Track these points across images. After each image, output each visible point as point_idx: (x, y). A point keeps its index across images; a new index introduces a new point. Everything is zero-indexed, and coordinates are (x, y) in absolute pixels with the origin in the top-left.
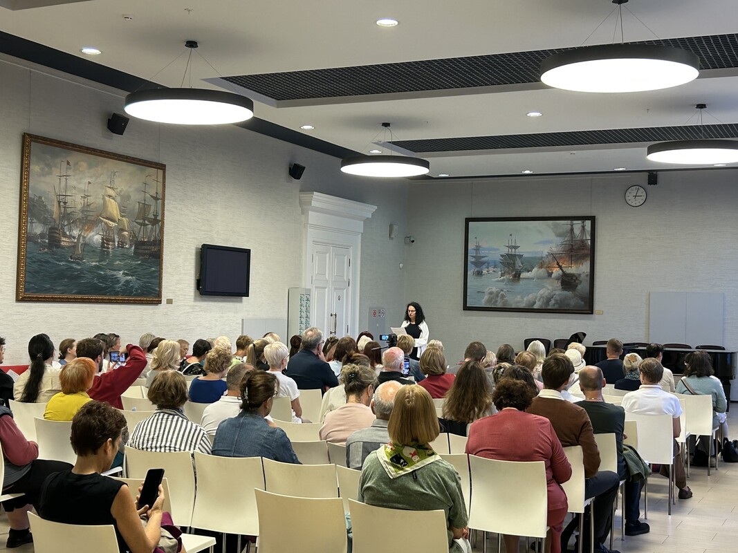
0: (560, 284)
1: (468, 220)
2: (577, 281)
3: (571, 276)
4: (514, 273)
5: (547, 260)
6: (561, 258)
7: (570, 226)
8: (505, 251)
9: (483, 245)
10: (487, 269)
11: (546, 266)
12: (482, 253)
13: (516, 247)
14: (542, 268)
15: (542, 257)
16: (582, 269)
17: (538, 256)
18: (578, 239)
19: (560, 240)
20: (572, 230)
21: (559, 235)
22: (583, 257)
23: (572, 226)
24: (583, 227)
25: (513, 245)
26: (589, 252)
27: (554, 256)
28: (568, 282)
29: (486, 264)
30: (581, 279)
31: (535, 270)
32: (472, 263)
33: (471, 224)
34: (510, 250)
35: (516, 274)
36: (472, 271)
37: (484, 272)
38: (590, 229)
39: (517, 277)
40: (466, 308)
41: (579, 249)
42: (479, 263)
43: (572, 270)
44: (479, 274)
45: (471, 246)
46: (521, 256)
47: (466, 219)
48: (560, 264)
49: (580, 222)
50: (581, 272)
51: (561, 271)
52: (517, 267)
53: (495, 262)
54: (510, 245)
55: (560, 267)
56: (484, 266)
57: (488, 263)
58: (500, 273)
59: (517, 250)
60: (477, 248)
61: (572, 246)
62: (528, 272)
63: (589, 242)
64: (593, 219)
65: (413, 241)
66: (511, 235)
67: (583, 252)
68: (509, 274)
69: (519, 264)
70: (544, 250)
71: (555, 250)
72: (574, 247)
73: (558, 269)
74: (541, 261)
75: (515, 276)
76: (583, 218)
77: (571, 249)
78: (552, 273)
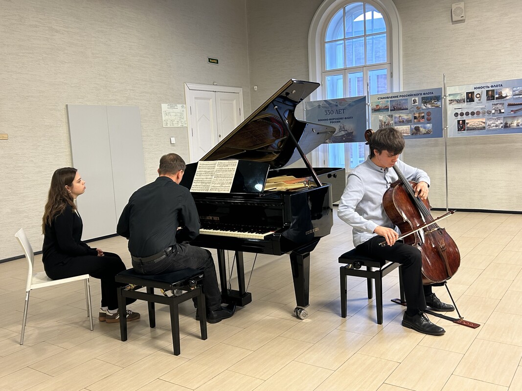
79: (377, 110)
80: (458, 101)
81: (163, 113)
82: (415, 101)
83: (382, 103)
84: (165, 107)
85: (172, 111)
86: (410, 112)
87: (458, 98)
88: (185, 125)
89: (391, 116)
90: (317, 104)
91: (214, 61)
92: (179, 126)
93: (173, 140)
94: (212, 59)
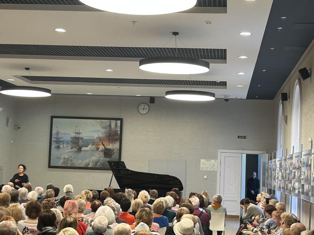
0: (103, 154)
1: (52, 117)
2: (112, 153)
3: (109, 150)
4: (78, 147)
5: (96, 141)
6: (104, 140)
7: (109, 123)
8: (73, 135)
9: (61, 131)
10: (63, 145)
11: (95, 144)
12: (60, 136)
13: (79, 133)
14: (93, 145)
15: (94, 139)
16: (115, 146)
17: (92, 138)
18: (114, 130)
20: (110, 125)
21: (104, 128)
22: (116, 140)
23: (110, 123)
24: (116, 124)
25: (78, 132)
26: (119, 137)
27: (100, 139)
28: (107, 153)
29: (63, 142)
30: (114, 152)
31: (90, 146)
32: (55, 141)
33: (54, 119)
34: (76, 135)
35: (79, 148)
36: (54, 146)
37: (61, 146)
38: (120, 125)
39: (80, 150)
40: (50, 167)
41: (113, 135)
42: (58, 141)
43: (110, 146)
44: (58, 147)
45: (54, 132)
46: (82, 138)
47: (51, 116)
48: (104, 143)
49: (114, 121)
50: (114, 148)
51: (104, 147)
52: (80, 144)
53: (68, 141)
54: (76, 132)
55: (103, 145)
56: (61, 143)
58: (70, 147)
59: (80, 135)
60: (58, 133)
62: (86, 147)
63: (119, 132)
64: (121, 120)
65: (19, 128)
66: (77, 127)
67: (116, 137)
68: (75, 148)
69: (81, 142)
70: (95, 136)
71: (101, 135)
72: (111, 134)
73: (102, 146)
74: (93, 141)
75: (78, 149)
76: (116, 119)
77: (110, 136)
78: (99, 148)
81: (201, 164)
84: (202, 161)
85: (207, 163)
88: (215, 170)
91: (242, 137)
92: (211, 170)
93: (205, 177)
94: (241, 137)
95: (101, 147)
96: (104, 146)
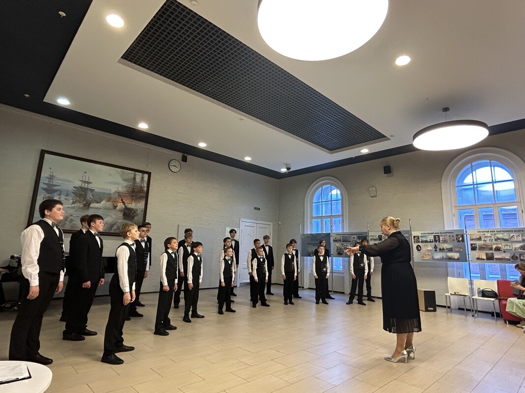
0: (122, 215)
1: (43, 153)
2: (135, 214)
3: (130, 210)
4: (85, 203)
5: (114, 196)
6: (125, 196)
7: (133, 175)
8: (78, 184)
9: (57, 175)
10: (58, 196)
11: (112, 201)
12: (55, 182)
13: (88, 183)
14: (109, 202)
15: (110, 194)
16: (139, 206)
17: (107, 192)
18: (138, 185)
19: (125, 184)
20: (135, 178)
21: (125, 180)
22: (141, 198)
23: (135, 175)
24: (143, 178)
25: (87, 180)
26: (145, 195)
27: (120, 194)
28: (128, 214)
29: (59, 192)
30: (137, 213)
31: (103, 202)
32: (44, 189)
33: (46, 155)
34: (83, 184)
36: (42, 196)
38: (147, 180)
39: (87, 206)
41: (138, 192)
42: (51, 190)
43: (132, 205)
45: (45, 174)
46: (92, 190)
47: (42, 150)
48: (124, 201)
49: (140, 174)
50: (138, 208)
52: (88, 198)
53: (67, 191)
54: (84, 180)
56: (55, 194)
57: (61, 192)
58: (71, 201)
59: (89, 185)
60: (51, 178)
61: (134, 189)
62: (98, 203)
63: (146, 189)
64: (149, 174)
66: (85, 172)
67: (142, 194)
68: (80, 203)
69: (90, 196)
70: (113, 189)
71: (121, 189)
72: (135, 190)
73: (122, 204)
74: (109, 196)
75: (85, 205)
76: (143, 172)
77: (133, 192)
78: (117, 206)
79: (335, 241)
80: (375, 240)
81: (226, 232)
82: (354, 238)
83: (338, 237)
86: (352, 243)
87: (374, 238)
89: (342, 244)
90: (307, 236)
91: (258, 209)
94: (256, 208)
95: (120, 206)
96: (124, 205)
